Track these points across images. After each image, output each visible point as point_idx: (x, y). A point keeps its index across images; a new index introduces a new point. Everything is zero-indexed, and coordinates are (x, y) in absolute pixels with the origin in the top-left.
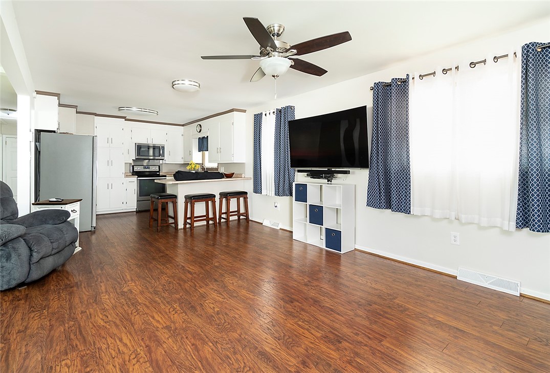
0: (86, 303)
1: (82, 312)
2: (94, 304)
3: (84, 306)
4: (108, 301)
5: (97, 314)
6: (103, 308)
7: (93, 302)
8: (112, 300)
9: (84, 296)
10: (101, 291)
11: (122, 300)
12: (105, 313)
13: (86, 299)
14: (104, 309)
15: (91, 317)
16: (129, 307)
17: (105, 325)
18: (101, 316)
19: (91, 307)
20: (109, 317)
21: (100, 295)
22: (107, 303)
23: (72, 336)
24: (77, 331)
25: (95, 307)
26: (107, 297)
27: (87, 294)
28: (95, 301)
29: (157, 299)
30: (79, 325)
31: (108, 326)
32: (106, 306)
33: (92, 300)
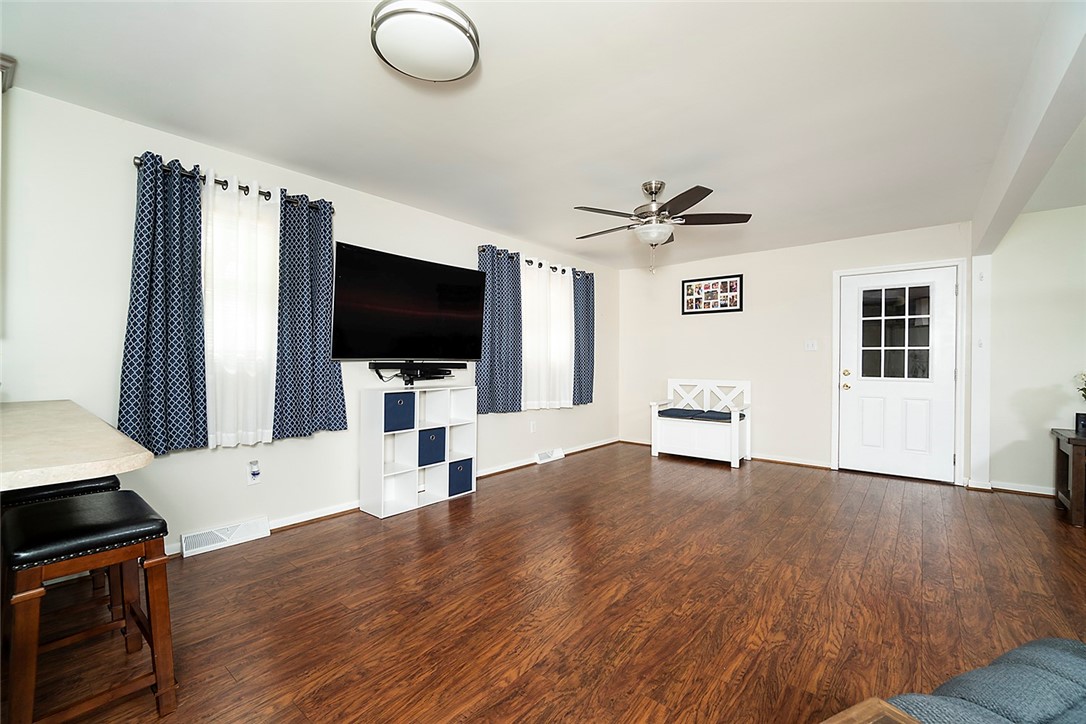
0: (876, 661)
1: (891, 646)
2: (861, 647)
3: (883, 656)
4: (758, 629)
5: (865, 627)
6: (848, 629)
7: (860, 651)
8: (822, 634)
9: (874, 681)
10: (829, 668)
11: (806, 621)
12: (851, 620)
13: (873, 672)
14: (849, 626)
15: (878, 628)
16: (807, 607)
17: (862, 606)
18: (861, 620)
19: (870, 645)
20: (848, 611)
21: (838, 659)
22: (836, 633)
23: (917, 619)
24: (907, 621)
25: (861, 640)
26: (827, 646)
27: (863, 684)
28: (854, 653)
29: (757, 590)
30: (902, 627)
31: (859, 602)
32: (842, 631)
33: (859, 659)
